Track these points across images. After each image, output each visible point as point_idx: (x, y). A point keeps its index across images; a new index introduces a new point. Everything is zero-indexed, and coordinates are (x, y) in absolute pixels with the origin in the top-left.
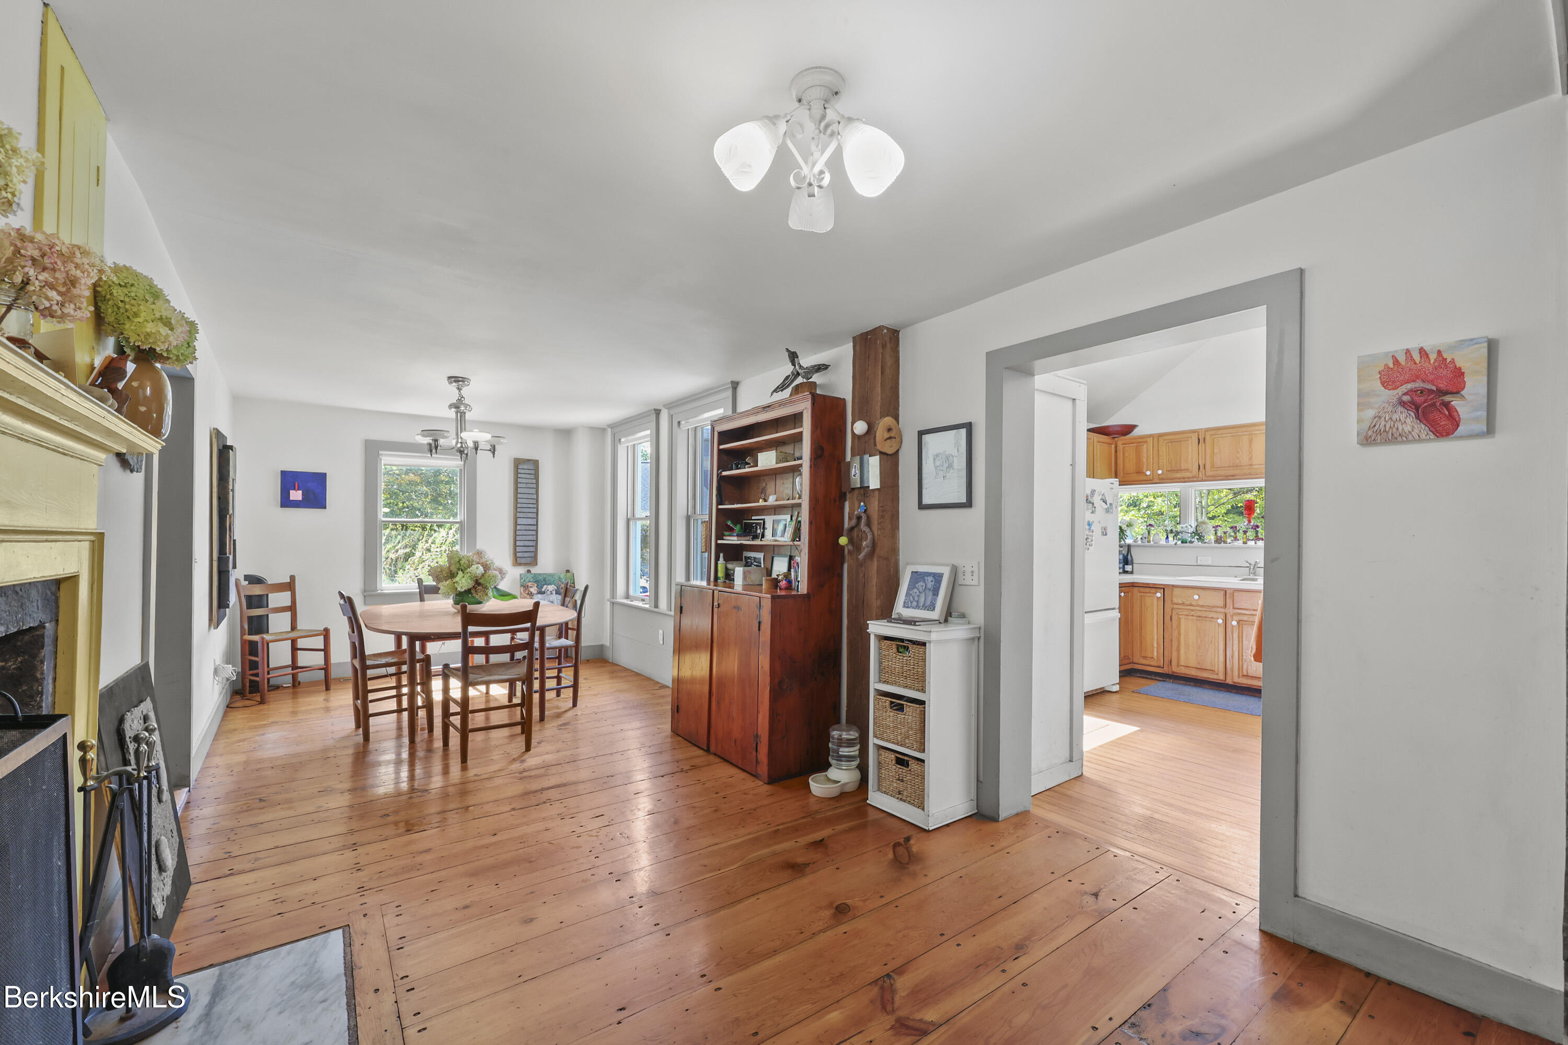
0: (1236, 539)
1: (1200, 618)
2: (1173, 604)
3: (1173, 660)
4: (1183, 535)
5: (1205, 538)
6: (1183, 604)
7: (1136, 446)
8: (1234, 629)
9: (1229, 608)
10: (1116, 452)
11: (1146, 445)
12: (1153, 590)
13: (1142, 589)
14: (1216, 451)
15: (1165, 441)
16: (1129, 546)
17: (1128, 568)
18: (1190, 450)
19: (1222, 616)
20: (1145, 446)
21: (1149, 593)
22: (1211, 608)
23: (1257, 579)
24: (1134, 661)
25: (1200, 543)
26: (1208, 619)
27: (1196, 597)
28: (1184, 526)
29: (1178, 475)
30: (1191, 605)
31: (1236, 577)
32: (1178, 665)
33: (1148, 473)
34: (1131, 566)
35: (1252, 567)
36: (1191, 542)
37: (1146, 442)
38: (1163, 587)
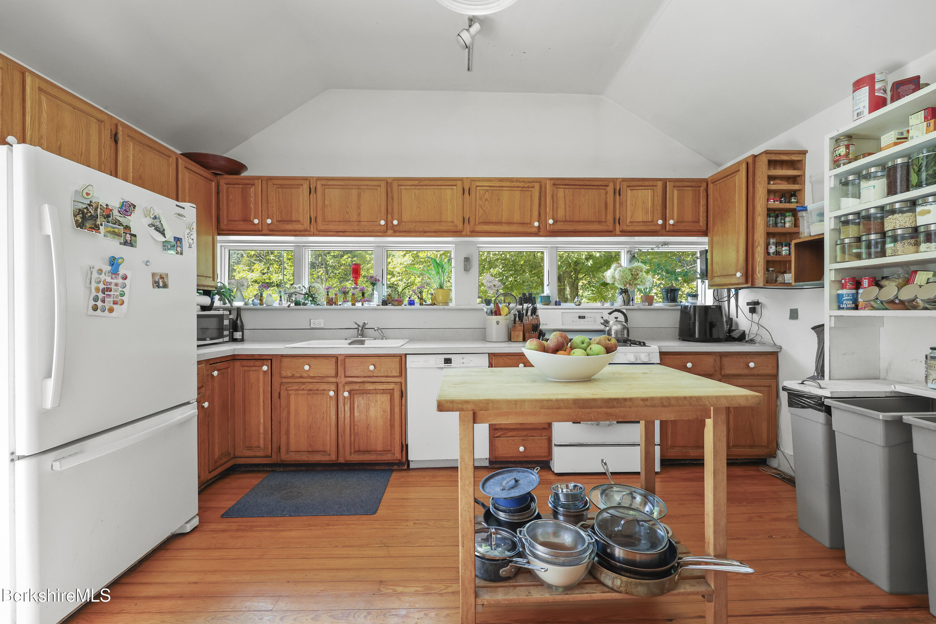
0: (345, 301)
1: (311, 392)
2: (282, 377)
3: (282, 447)
4: (297, 297)
5: (318, 299)
6: (293, 376)
7: (242, 188)
8: (346, 400)
9: (341, 377)
10: (218, 193)
11: (254, 188)
12: (258, 363)
13: (245, 363)
14: (327, 203)
15: (275, 186)
16: (239, 309)
17: (238, 335)
18: (301, 200)
19: (333, 387)
20: (252, 189)
21: (254, 366)
22: (322, 379)
23: (364, 340)
24: (237, 454)
25: (313, 305)
26: (319, 392)
27: (307, 367)
28: (297, 286)
29: (289, 227)
30: (301, 377)
31: (346, 339)
32: (288, 452)
33: (256, 221)
34: (241, 333)
35: (360, 329)
36: (304, 304)
37: (254, 185)
38: (270, 358)
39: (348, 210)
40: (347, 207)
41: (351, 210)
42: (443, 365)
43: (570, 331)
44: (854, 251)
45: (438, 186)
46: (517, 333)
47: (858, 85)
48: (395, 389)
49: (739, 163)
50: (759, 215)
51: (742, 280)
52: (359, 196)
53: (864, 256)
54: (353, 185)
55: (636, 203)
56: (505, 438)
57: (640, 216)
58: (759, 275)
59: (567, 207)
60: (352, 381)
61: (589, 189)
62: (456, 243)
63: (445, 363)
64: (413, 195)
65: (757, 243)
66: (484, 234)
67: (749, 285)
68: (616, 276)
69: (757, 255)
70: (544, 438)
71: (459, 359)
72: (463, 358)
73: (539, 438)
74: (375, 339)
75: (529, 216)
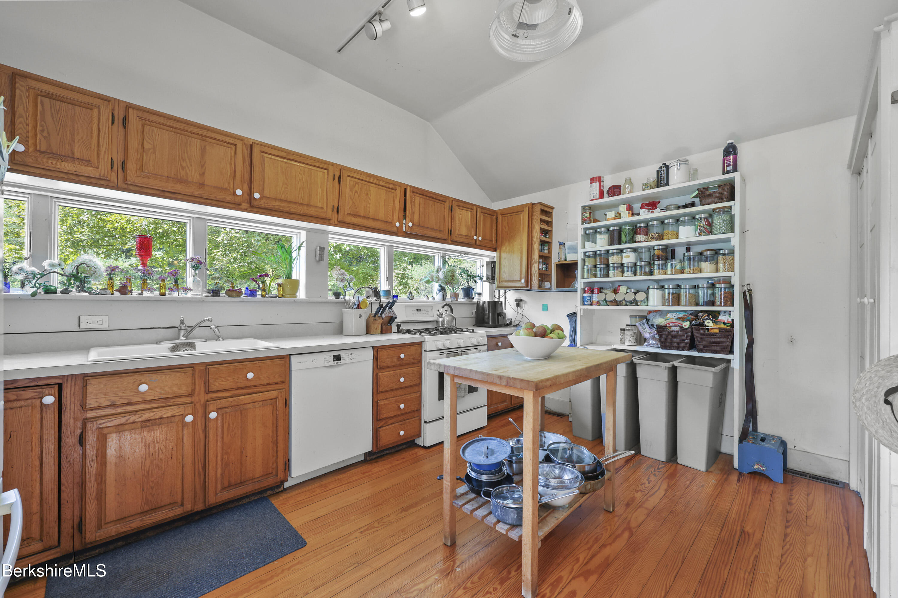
1: (150, 423)
2: (86, 410)
6: (112, 405)
9: (200, 394)
14: (146, 146)
15: (33, 91)
22: (168, 401)
23: (194, 343)
25: (84, 293)
26: (165, 420)
27: (144, 387)
30: (129, 404)
31: (162, 343)
36: (66, 292)
38: (59, 381)
39: (184, 164)
40: (184, 160)
41: (189, 166)
42: (332, 363)
43: (409, 323)
44: (594, 272)
45: (308, 164)
46: (376, 326)
47: (592, 180)
48: (279, 397)
49: (523, 206)
50: (535, 243)
51: (524, 285)
52: (203, 150)
53: (598, 276)
54: (194, 133)
55: (461, 219)
56: (387, 427)
57: (464, 231)
58: (534, 282)
59: (421, 214)
60: (217, 397)
61: (435, 202)
62: (308, 230)
63: (334, 361)
64: (280, 168)
65: (533, 261)
66: (351, 226)
67: (529, 288)
68: (440, 276)
69: (533, 269)
70: (416, 418)
71: (347, 354)
72: (351, 354)
73: (414, 419)
74: (206, 340)
75: (391, 216)
